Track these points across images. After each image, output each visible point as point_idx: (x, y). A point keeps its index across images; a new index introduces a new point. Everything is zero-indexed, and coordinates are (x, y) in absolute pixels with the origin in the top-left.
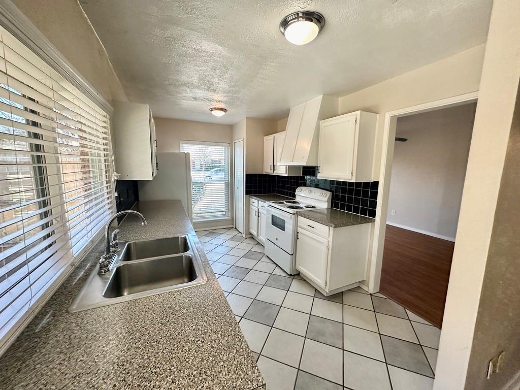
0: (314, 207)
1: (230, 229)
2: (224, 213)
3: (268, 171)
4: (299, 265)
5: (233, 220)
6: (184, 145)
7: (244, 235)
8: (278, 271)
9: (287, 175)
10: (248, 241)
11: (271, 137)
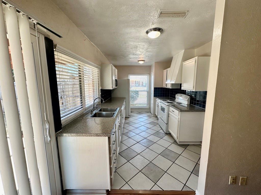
0: (181, 103)
1: (148, 112)
2: (146, 105)
3: (164, 86)
4: (170, 129)
5: (150, 108)
6: (130, 76)
7: (153, 115)
8: (161, 131)
9: (171, 88)
10: (154, 118)
11: (166, 70)
